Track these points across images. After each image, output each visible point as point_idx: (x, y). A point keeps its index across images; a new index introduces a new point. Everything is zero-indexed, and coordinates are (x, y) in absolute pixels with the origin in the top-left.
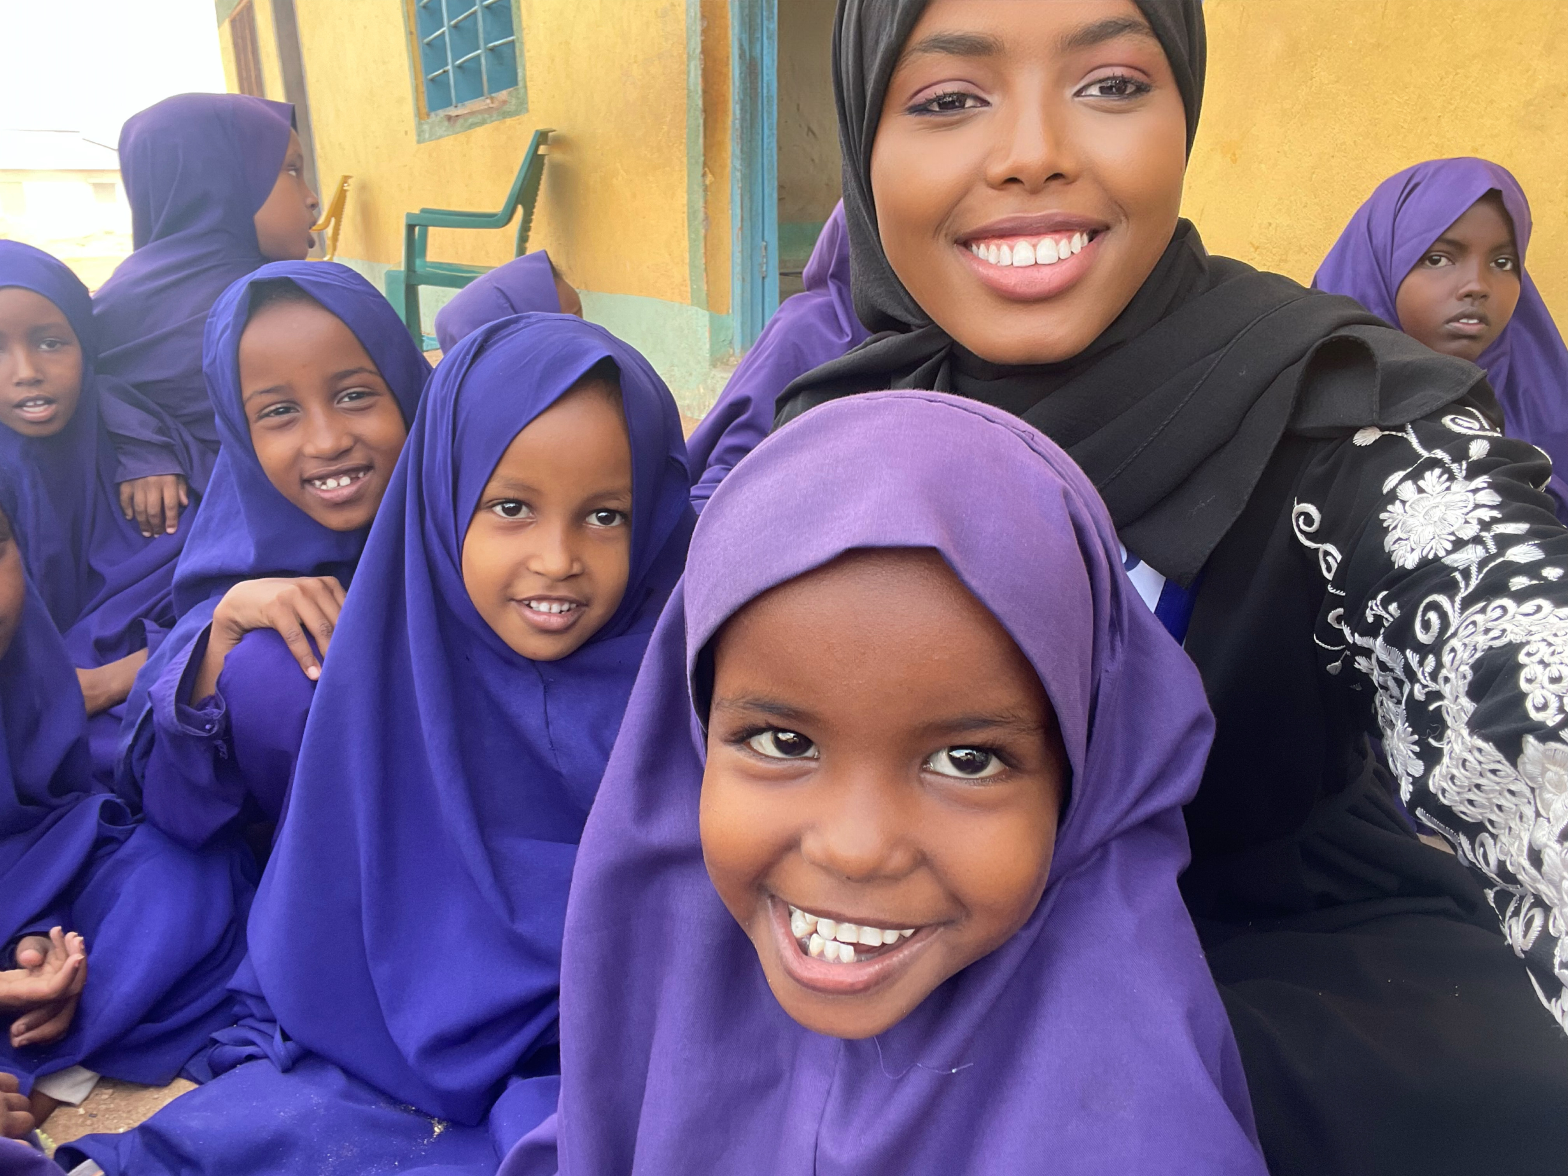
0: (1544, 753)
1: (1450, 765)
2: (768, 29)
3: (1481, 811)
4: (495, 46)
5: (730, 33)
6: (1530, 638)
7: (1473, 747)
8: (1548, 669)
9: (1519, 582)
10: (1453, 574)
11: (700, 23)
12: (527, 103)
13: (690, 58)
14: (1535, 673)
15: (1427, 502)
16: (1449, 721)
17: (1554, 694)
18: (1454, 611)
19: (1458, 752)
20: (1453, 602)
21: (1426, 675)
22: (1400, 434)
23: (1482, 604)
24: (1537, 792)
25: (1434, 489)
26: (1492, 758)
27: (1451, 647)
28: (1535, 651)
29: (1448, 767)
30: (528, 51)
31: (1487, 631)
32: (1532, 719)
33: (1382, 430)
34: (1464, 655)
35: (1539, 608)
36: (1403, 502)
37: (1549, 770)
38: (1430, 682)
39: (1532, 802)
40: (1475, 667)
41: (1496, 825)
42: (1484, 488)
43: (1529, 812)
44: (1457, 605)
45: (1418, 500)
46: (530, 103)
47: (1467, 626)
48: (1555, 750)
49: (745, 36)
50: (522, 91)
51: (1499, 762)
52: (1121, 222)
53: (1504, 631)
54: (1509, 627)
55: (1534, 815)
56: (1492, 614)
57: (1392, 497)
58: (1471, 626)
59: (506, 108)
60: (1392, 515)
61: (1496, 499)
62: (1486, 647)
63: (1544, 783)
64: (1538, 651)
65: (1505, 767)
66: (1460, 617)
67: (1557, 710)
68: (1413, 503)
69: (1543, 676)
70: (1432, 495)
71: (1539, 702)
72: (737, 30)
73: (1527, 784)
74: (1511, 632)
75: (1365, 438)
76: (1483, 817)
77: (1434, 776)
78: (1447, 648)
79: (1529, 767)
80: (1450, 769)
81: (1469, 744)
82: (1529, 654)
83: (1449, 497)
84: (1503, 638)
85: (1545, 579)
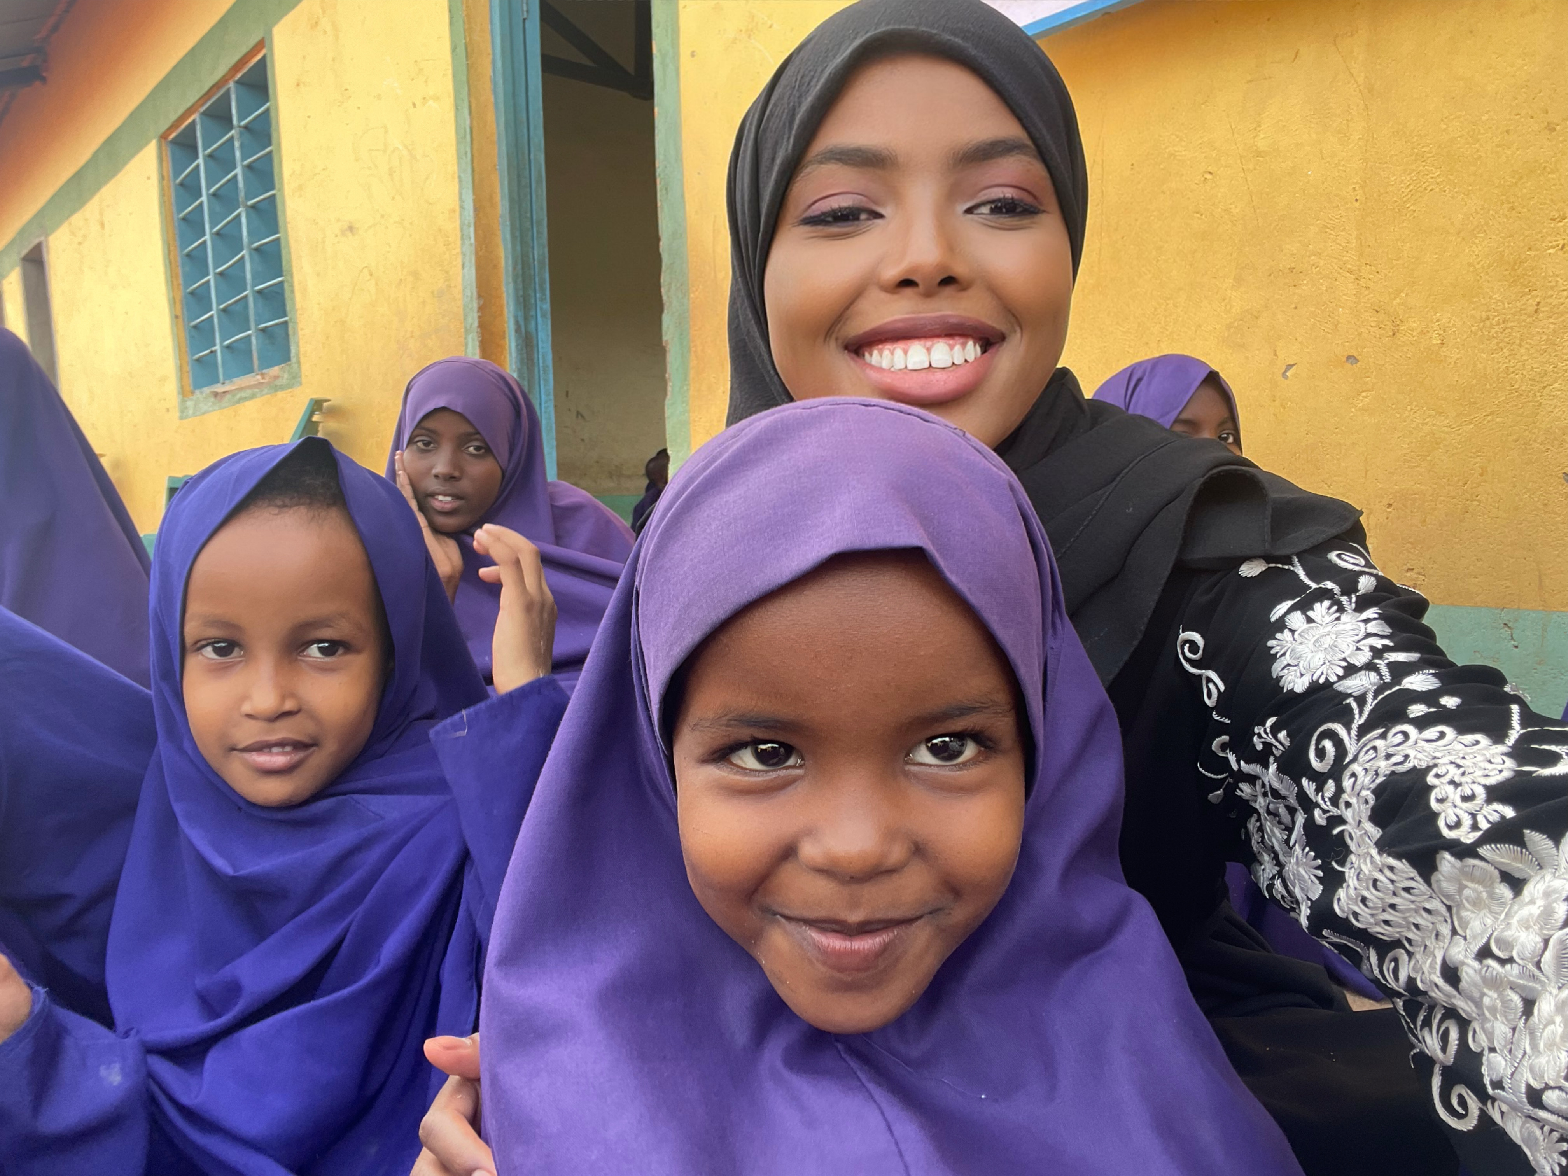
0: (1461, 870)
1: (1358, 887)
2: (541, 308)
3: (1398, 930)
4: (267, 327)
5: (506, 311)
6: (1437, 761)
7: (1383, 865)
8: (1460, 788)
9: (1417, 710)
10: (1348, 701)
11: (477, 301)
12: (300, 377)
13: (467, 331)
14: (1446, 793)
15: (1316, 632)
16: (1353, 846)
17: (1467, 812)
18: (1350, 738)
19: (1367, 872)
20: (1349, 730)
21: (1327, 800)
22: (1286, 567)
23: (1381, 731)
24: (1454, 910)
25: (1323, 619)
26: (1405, 875)
27: (1351, 772)
28: (1444, 773)
29: (1356, 889)
30: (302, 329)
31: (1389, 756)
32: (1445, 837)
33: (1268, 563)
34: (1365, 780)
35: (1442, 735)
36: (1293, 631)
37: (1467, 887)
38: (1330, 807)
39: (1449, 921)
40: (1377, 792)
41: (1413, 943)
42: (1375, 619)
43: (1445, 930)
44: (1354, 732)
45: (1308, 629)
46: (303, 376)
47: (1367, 751)
48: (1474, 866)
49: (521, 314)
50: (295, 366)
51: (1412, 879)
52: (1015, 331)
53: (1407, 757)
54: (1412, 753)
55: (1450, 933)
56: (1393, 739)
57: (1281, 625)
58: (1371, 751)
59: (279, 382)
60: (1282, 642)
61: (1388, 630)
62: (1388, 772)
63: (1462, 901)
64: (1447, 773)
65: (1419, 885)
66: (1357, 744)
67: (1470, 828)
68: (1302, 632)
69: (1454, 795)
70: (1321, 625)
71: (1452, 820)
72: (512, 308)
73: (1442, 902)
74: (1415, 758)
75: (1250, 570)
76: (1400, 935)
77: (1339, 899)
78: (1347, 774)
79: (1445, 885)
80: (1358, 891)
81: (1379, 863)
82: (1437, 776)
83: (1340, 627)
84: (1407, 763)
85: (1444, 706)
